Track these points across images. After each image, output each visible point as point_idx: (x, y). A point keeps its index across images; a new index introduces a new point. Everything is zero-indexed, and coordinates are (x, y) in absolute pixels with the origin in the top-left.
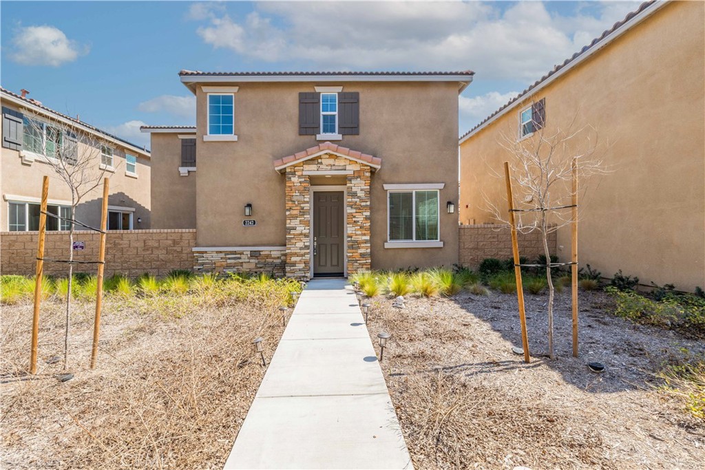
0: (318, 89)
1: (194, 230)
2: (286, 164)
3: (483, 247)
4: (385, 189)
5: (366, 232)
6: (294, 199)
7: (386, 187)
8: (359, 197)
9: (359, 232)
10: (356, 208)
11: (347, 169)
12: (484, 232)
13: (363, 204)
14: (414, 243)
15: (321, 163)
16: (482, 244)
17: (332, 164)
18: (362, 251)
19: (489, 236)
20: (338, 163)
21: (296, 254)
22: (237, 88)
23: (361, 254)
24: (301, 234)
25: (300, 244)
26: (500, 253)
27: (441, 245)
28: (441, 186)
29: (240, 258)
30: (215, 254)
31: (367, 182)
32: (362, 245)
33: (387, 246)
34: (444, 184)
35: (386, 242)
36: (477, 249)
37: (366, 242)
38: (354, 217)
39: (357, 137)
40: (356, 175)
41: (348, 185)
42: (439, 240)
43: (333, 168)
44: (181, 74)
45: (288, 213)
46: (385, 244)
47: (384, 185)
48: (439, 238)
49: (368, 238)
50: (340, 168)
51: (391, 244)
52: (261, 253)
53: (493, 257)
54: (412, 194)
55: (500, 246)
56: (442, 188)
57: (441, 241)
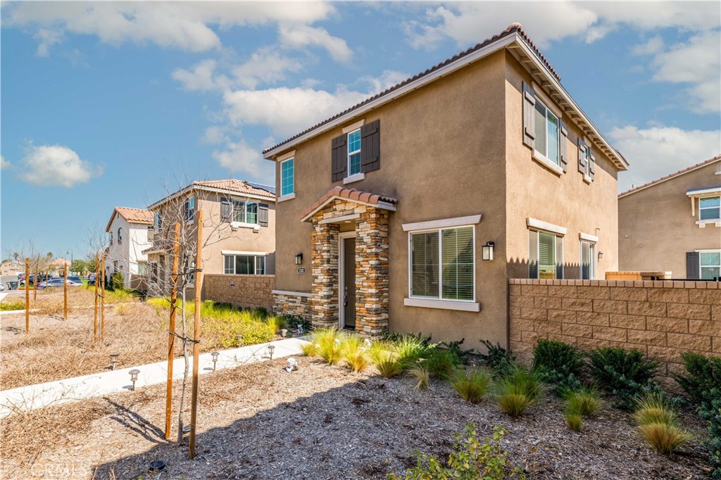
0: (345, 131)
1: (274, 276)
2: (307, 215)
3: (558, 319)
4: (405, 230)
5: (371, 284)
6: (317, 248)
7: (406, 227)
8: (365, 243)
9: (365, 284)
10: (362, 256)
11: (355, 212)
12: (560, 293)
13: (369, 251)
14: (440, 302)
15: (335, 210)
16: (555, 313)
17: (343, 208)
18: (367, 306)
19: (572, 301)
20: (349, 207)
21: (317, 303)
22: (294, 151)
23: (367, 309)
24: (321, 283)
25: (321, 294)
26: (597, 335)
27: (476, 308)
28: (477, 218)
29: (295, 302)
30: (283, 297)
31: (372, 225)
32: (368, 299)
33: (407, 302)
34: (479, 216)
35: (407, 297)
36: (546, 320)
37: (371, 295)
38: (362, 266)
39: (378, 171)
40: (363, 218)
41: (357, 230)
42: (474, 301)
43: (345, 213)
44: (264, 152)
45: (313, 262)
46: (405, 299)
47: (403, 225)
48: (474, 297)
49: (373, 291)
50: (350, 212)
51: (413, 301)
52: (308, 299)
53: (581, 342)
54: (437, 233)
55: (598, 322)
56: (478, 221)
57: (476, 302)
